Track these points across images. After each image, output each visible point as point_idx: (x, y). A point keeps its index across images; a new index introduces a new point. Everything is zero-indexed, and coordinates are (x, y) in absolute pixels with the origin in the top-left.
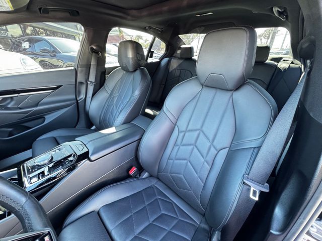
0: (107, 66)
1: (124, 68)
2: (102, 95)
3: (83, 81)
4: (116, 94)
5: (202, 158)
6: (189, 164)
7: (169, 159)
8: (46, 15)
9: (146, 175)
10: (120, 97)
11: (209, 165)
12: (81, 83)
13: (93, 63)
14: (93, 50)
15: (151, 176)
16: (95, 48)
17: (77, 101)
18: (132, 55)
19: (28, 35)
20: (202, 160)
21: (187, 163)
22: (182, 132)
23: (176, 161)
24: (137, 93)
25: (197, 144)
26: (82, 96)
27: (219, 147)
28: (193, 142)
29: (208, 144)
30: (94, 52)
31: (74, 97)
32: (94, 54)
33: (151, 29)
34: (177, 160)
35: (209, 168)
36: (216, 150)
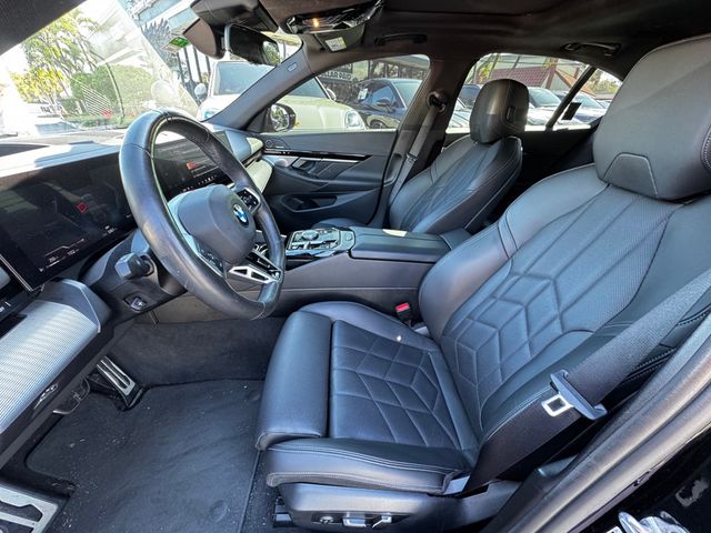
0: (449, 131)
1: (474, 135)
2: (422, 182)
3: (402, 154)
4: (443, 185)
5: (525, 333)
6: (497, 337)
7: (469, 317)
8: (381, 48)
9: (422, 330)
10: (447, 188)
11: (531, 353)
12: (398, 156)
13: (427, 122)
14: (433, 101)
15: (431, 337)
16: (437, 95)
17: (383, 184)
18: (496, 109)
19: (376, 76)
20: (524, 337)
21: (494, 334)
22: (516, 274)
23: (477, 324)
24: (474, 186)
25: (530, 306)
26: (392, 179)
27: (571, 324)
28: (525, 299)
29: (554, 312)
30: (434, 103)
31: (381, 177)
32: (433, 107)
33: (582, 50)
34: (481, 322)
35: (529, 358)
36: (563, 327)
